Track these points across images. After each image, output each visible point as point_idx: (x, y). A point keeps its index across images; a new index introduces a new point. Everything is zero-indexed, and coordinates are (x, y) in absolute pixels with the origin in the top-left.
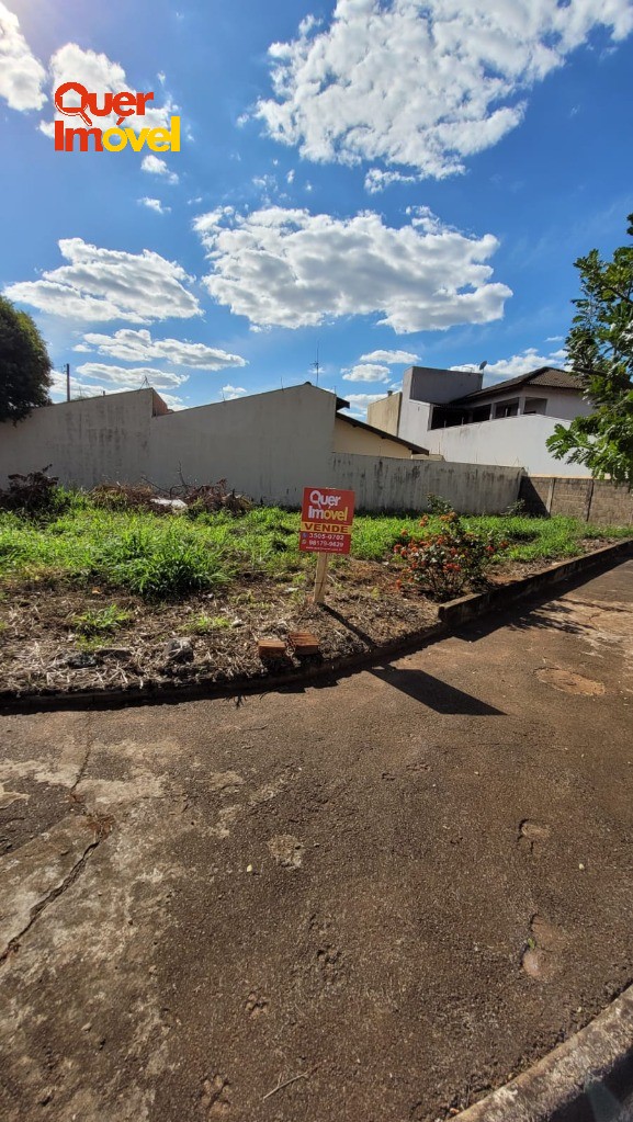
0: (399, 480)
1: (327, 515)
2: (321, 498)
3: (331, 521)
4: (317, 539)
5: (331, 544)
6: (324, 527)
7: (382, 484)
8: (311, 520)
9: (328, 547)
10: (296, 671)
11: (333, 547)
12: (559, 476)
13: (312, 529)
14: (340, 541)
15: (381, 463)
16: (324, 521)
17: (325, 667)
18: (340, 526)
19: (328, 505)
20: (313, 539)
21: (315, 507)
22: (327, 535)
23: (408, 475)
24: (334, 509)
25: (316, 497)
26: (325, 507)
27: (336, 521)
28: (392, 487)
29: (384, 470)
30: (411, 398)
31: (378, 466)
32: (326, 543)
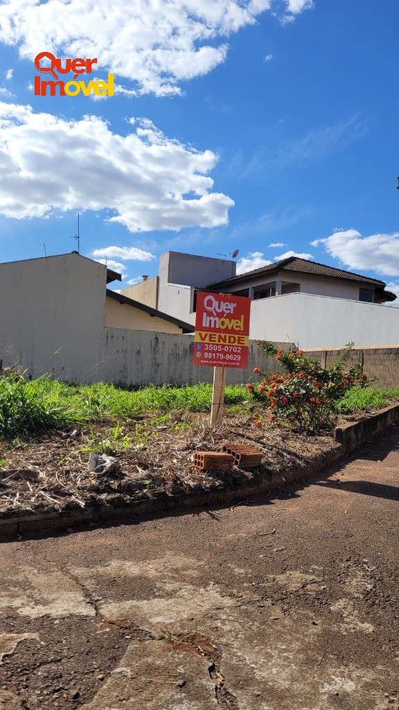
0: (175, 355)
1: (223, 323)
2: (215, 304)
3: (226, 331)
4: (212, 352)
5: (229, 357)
6: (220, 337)
7: (159, 361)
8: (205, 329)
9: (224, 360)
10: (250, 483)
11: (229, 361)
12: (329, 348)
13: (207, 340)
14: (237, 354)
15: (157, 339)
16: (219, 330)
17: (275, 480)
18: (236, 336)
19: (223, 312)
20: (208, 351)
21: (210, 314)
22: (223, 346)
23: (185, 351)
24: (230, 317)
25: (210, 303)
26: (220, 315)
27: (232, 331)
28: (169, 364)
29: (160, 346)
30: (169, 282)
31: (154, 341)
32: (222, 357)
